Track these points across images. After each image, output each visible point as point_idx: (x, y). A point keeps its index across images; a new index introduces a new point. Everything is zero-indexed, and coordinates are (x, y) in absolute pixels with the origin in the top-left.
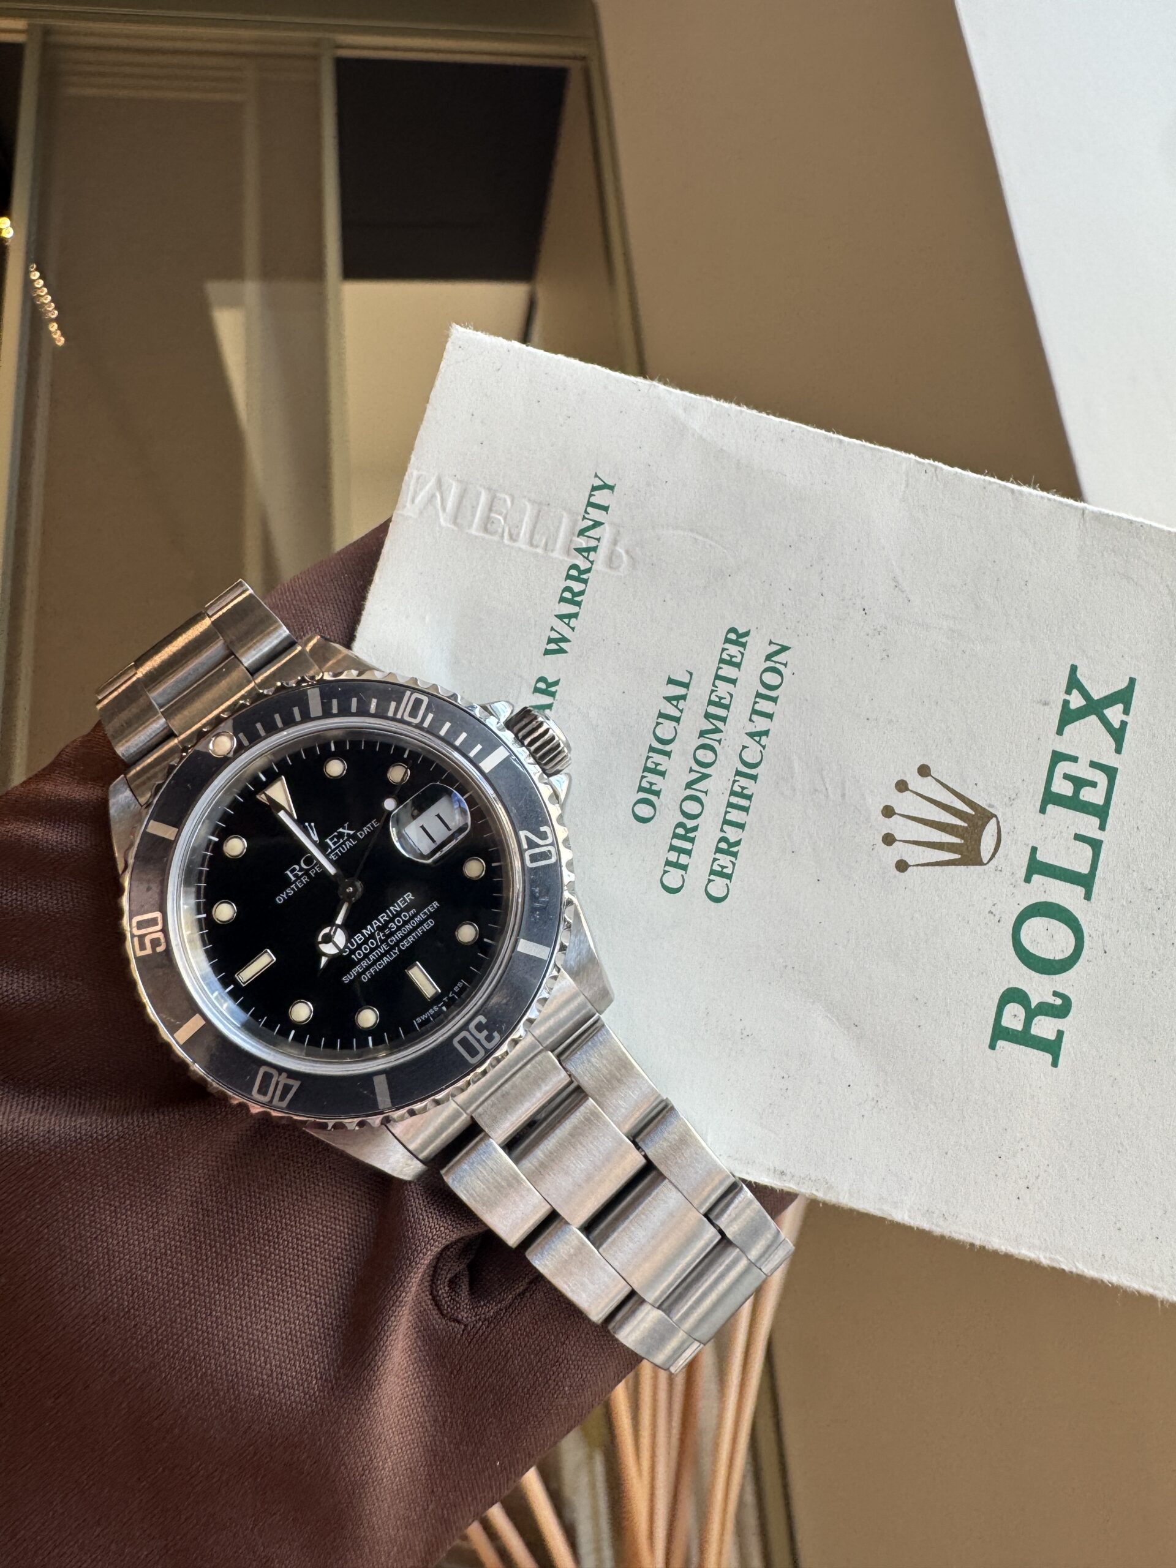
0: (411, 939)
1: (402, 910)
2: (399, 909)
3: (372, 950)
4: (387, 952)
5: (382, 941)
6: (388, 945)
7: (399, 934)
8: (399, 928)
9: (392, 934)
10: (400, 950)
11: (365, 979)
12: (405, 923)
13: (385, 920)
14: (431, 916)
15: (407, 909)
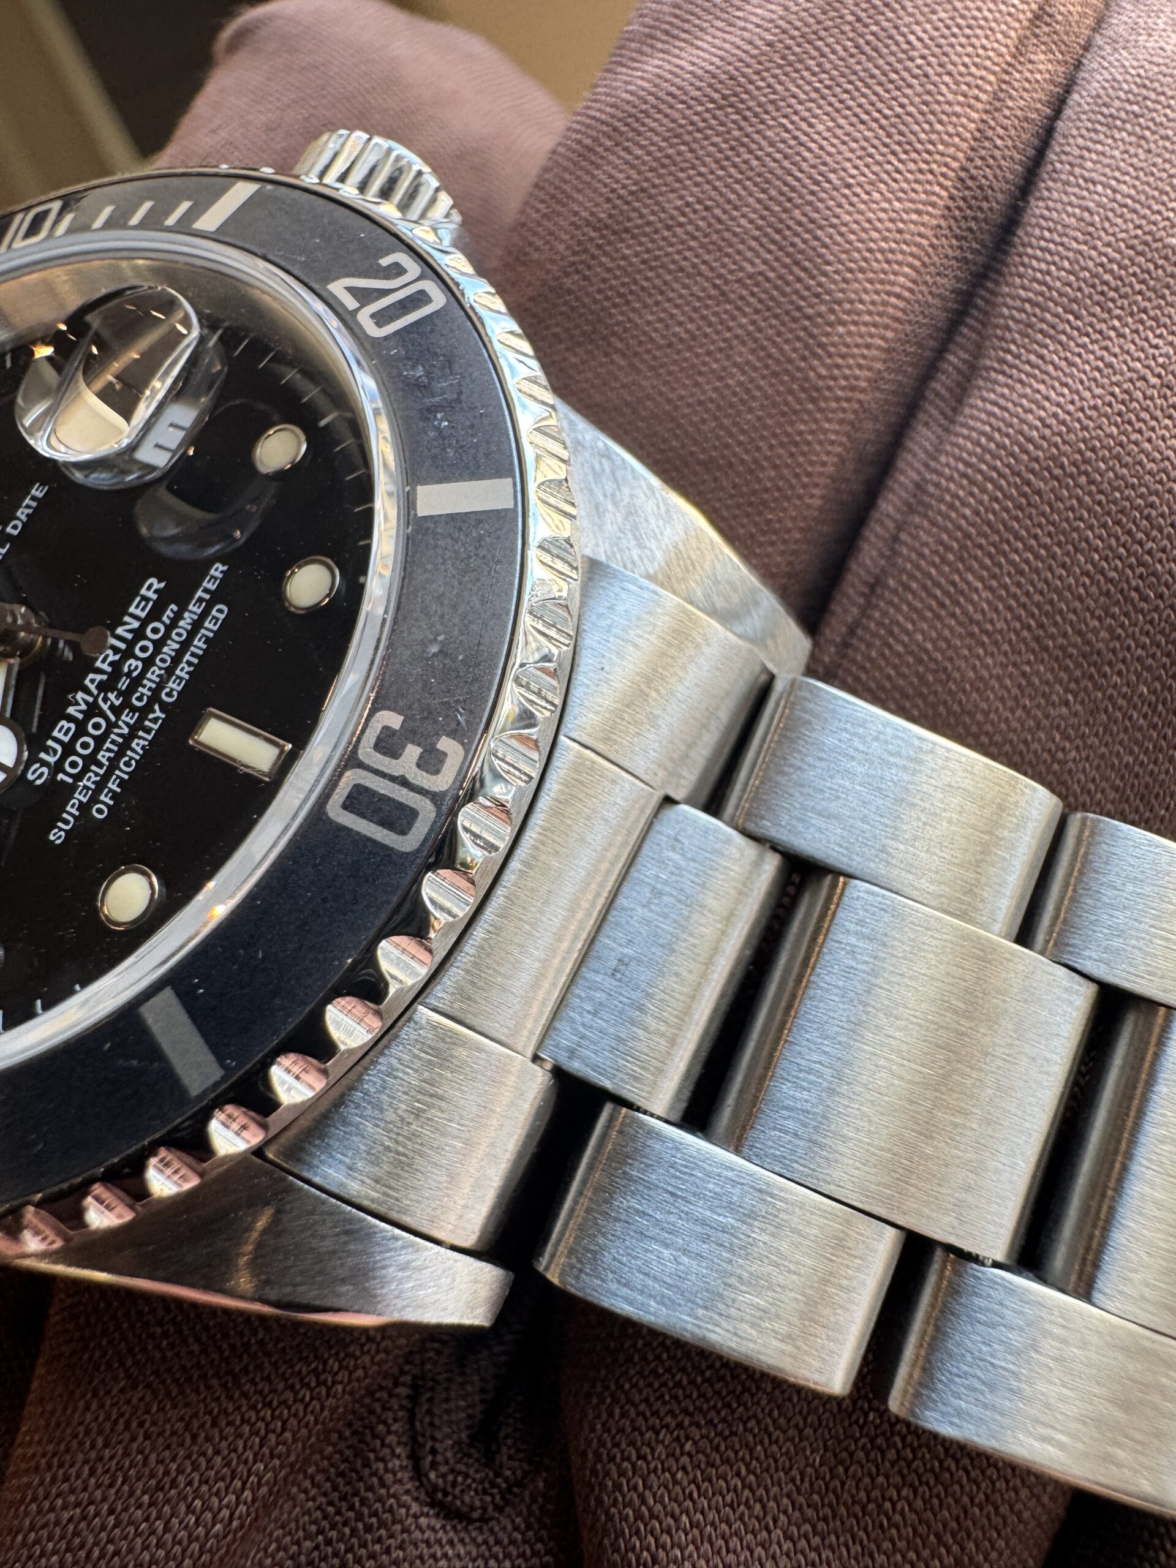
0: (183, 671)
1: (145, 622)
2: (136, 624)
3: (100, 741)
4: (134, 729)
5: (117, 711)
6: (134, 709)
7: (154, 674)
8: (148, 663)
9: (137, 682)
10: (164, 707)
11: (100, 811)
12: (159, 645)
13: (111, 664)
14: (216, 597)
15: (155, 614)
